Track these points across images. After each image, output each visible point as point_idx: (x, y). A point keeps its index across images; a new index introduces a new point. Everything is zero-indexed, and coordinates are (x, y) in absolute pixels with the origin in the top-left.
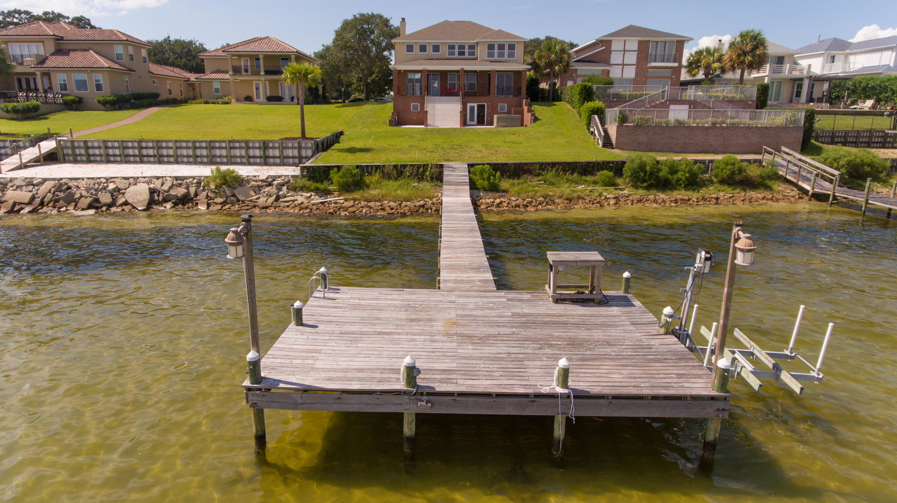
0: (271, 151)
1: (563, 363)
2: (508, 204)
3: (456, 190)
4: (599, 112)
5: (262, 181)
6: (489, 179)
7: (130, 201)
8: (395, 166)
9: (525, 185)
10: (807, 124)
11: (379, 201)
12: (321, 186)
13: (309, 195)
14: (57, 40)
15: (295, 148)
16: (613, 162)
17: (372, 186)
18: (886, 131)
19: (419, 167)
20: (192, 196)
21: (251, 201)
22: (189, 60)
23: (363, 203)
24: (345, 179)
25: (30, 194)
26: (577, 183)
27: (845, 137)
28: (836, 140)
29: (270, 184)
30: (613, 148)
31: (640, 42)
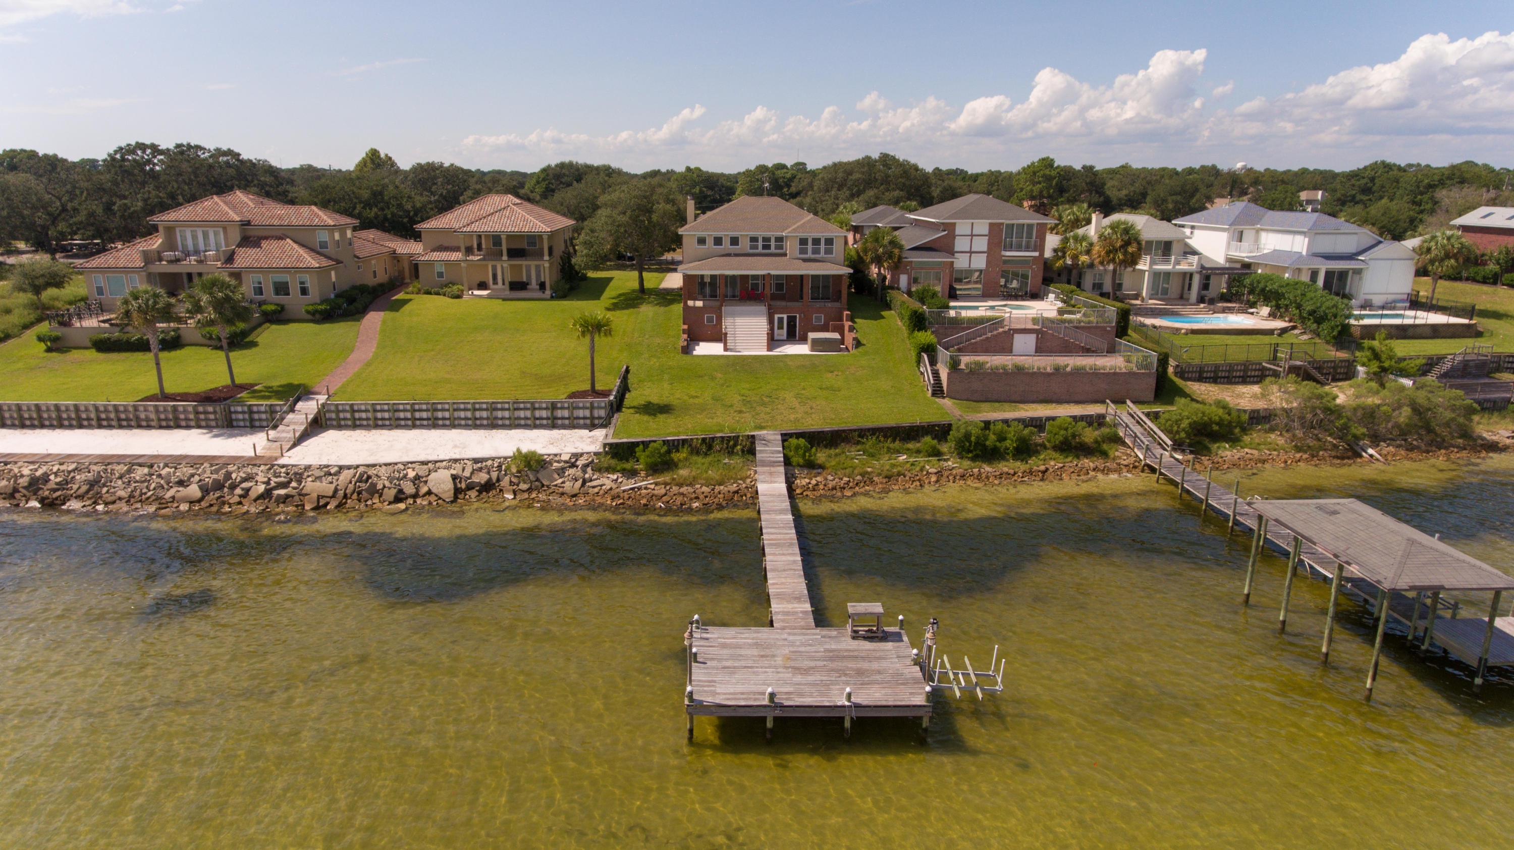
0: (559, 411)
1: (848, 690)
2: (825, 485)
3: (771, 474)
4: (929, 350)
5: (566, 462)
6: (804, 455)
7: (434, 490)
8: (704, 440)
9: (843, 457)
10: (1160, 369)
11: (691, 485)
12: (628, 466)
13: (615, 477)
14: (243, 225)
15: (587, 408)
16: (938, 426)
17: (680, 465)
18: (1264, 364)
19: (729, 439)
20: (494, 481)
21: (556, 486)
22: (382, 209)
23: (675, 489)
24: (653, 460)
25: (333, 487)
26: (898, 452)
27: (1215, 372)
28: (1205, 375)
29: (573, 465)
30: (944, 398)
31: (991, 225)
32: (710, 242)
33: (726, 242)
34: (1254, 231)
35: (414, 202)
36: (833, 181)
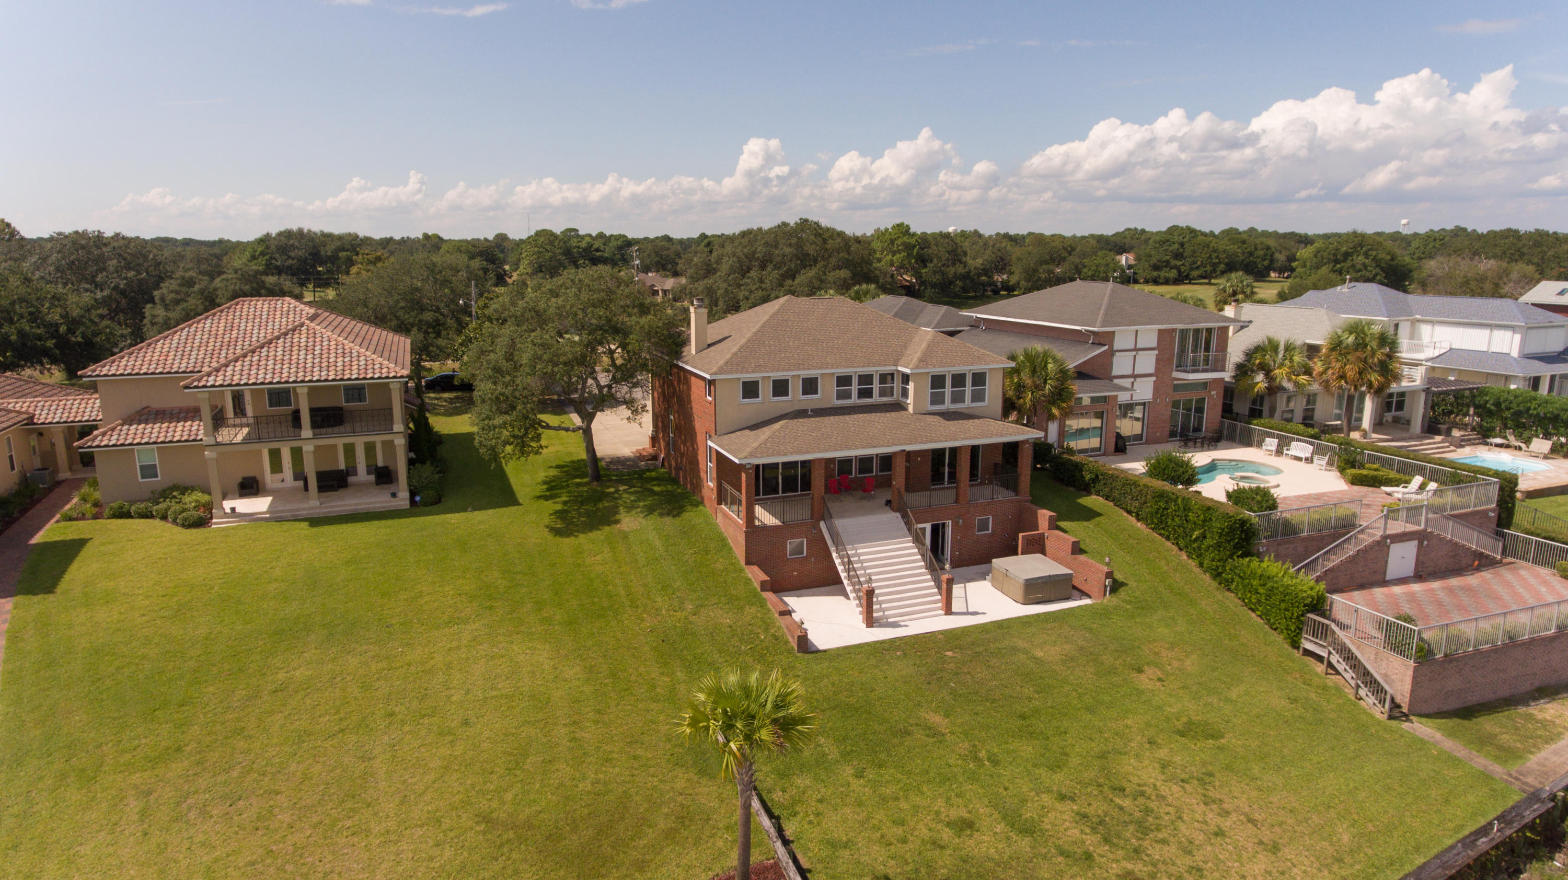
30: (1407, 718)
31: (1161, 332)
32: (766, 390)
33: (796, 389)
34: (1409, 323)
35: (64, 307)
36: (751, 257)
